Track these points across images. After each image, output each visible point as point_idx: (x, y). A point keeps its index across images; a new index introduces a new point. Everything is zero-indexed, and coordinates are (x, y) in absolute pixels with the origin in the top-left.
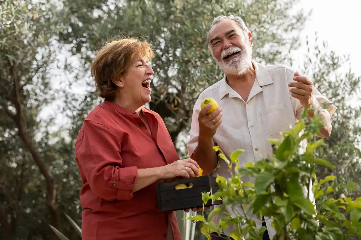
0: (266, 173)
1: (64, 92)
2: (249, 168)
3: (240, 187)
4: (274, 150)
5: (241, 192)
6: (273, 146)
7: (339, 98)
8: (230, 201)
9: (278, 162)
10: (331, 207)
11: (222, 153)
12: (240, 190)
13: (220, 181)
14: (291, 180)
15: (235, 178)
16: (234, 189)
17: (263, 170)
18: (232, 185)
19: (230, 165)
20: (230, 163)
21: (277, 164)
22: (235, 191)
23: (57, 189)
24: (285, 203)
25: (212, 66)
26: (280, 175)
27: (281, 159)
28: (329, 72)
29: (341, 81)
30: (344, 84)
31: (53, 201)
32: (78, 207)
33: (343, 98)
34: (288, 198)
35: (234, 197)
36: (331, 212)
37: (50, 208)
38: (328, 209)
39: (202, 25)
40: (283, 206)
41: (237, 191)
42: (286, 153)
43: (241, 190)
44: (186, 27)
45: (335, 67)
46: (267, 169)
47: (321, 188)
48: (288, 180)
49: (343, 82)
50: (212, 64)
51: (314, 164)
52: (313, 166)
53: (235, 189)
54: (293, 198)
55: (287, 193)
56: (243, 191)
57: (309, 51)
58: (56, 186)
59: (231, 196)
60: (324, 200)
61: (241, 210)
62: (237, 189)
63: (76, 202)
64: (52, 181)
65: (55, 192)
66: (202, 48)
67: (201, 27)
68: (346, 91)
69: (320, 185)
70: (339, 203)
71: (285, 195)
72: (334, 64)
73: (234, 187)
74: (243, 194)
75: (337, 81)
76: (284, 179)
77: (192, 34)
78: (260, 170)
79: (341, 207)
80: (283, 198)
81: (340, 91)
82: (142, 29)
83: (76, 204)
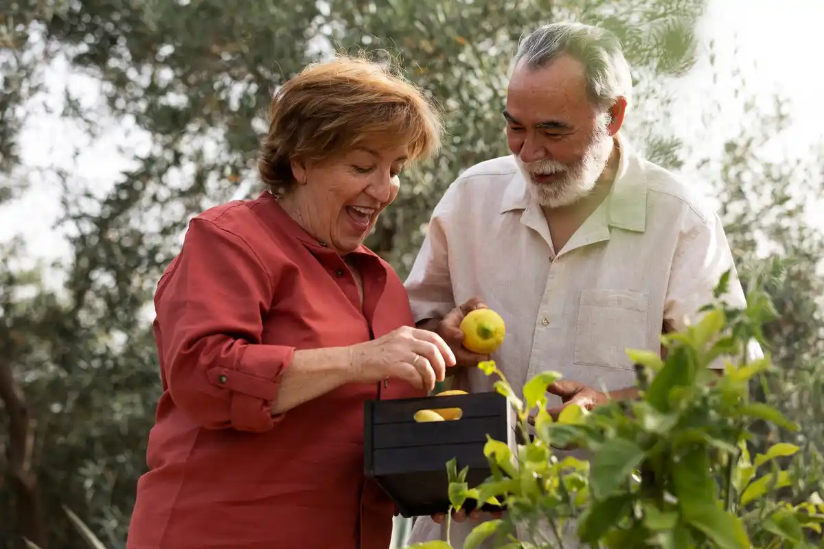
0: (621, 441)
1: (61, 174)
2: (577, 427)
3: (548, 472)
4: (642, 378)
5: (551, 483)
6: (639, 368)
7: (790, 205)
8: (526, 511)
9: (653, 414)
10: (784, 526)
11: (501, 380)
12: (548, 477)
13: (493, 455)
14: (686, 459)
15: (536, 448)
16: (532, 476)
17: (611, 433)
18: (528, 465)
19: (523, 412)
20: (524, 406)
21: (652, 422)
22: (534, 480)
23: (36, 434)
24: (669, 521)
25: (460, 120)
26: (658, 448)
27: (663, 407)
28: (766, 138)
29: (798, 161)
30: (806, 170)
31: (27, 466)
32: (89, 483)
33: (800, 208)
34: (675, 508)
35: (530, 496)
36: (783, 539)
37: (17, 485)
38: (775, 530)
39: (434, 12)
40: (662, 531)
41: (540, 481)
42: (676, 391)
43: (551, 477)
44: (390, 12)
45: (784, 122)
46: (623, 432)
47: (759, 475)
48: (676, 459)
49: (803, 165)
50: (460, 113)
51: (745, 419)
52: (742, 425)
53: (535, 475)
54: (691, 509)
55: (674, 493)
56: (556, 483)
57: (715, 80)
58: (33, 424)
59: (524, 493)
60: (767, 510)
61: (551, 532)
62: (540, 476)
63: (83, 471)
64: (23, 412)
65: (30, 442)
66: (433, 69)
67: (432, 17)
68: (810, 188)
69: (755, 469)
70: (803, 516)
71: (668, 497)
72: (781, 117)
73: (533, 470)
74: (555, 488)
75: (786, 162)
76: (666, 456)
77: (408, 32)
78: (602, 431)
79: (810, 525)
80: (662, 506)
81: (793, 190)
82: (273, 16)
83: (85, 477)
